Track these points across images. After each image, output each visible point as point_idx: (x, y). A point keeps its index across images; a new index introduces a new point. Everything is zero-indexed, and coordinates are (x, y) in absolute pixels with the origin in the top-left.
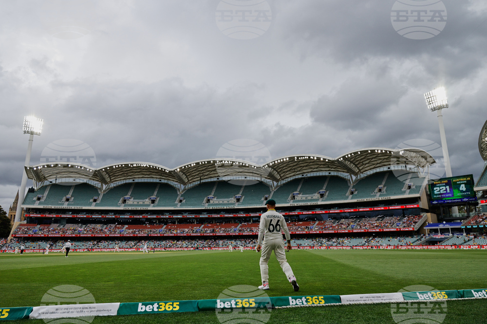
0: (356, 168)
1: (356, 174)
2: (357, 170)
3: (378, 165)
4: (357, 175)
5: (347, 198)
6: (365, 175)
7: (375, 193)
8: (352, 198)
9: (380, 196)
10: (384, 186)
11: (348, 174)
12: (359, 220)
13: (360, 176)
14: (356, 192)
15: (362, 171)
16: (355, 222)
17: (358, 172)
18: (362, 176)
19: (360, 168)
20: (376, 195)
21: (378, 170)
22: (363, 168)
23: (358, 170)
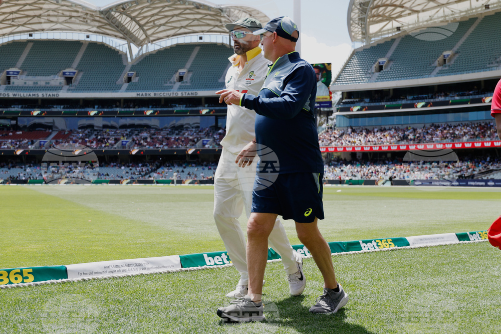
0: (142, 31)
1: (140, 44)
2: (141, 36)
3: (183, 30)
4: (142, 46)
5: (117, 88)
6: (157, 48)
7: (171, 83)
8: (128, 90)
9: (180, 88)
10: (189, 71)
11: (125, 42)
12: (136, 132)
13: (147, 47)
14: (137, 78)
15: (151, 39)
16: (129, 136)
17: (144, 40)
18: (152, 48)
19: (149, 32)
20: (171, 87)
21: (182, 40)
22: (153, 34)
23: (144, 37)
